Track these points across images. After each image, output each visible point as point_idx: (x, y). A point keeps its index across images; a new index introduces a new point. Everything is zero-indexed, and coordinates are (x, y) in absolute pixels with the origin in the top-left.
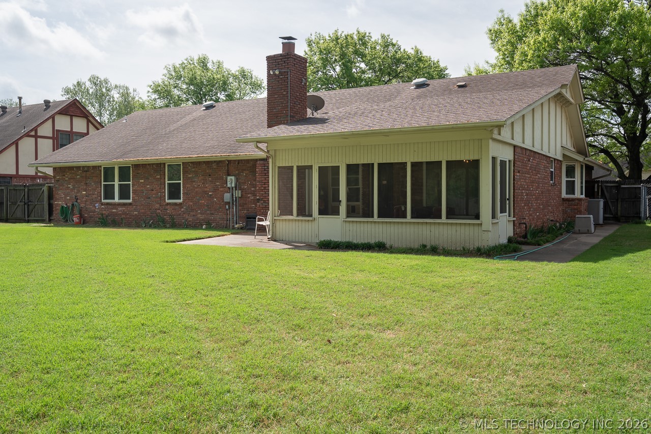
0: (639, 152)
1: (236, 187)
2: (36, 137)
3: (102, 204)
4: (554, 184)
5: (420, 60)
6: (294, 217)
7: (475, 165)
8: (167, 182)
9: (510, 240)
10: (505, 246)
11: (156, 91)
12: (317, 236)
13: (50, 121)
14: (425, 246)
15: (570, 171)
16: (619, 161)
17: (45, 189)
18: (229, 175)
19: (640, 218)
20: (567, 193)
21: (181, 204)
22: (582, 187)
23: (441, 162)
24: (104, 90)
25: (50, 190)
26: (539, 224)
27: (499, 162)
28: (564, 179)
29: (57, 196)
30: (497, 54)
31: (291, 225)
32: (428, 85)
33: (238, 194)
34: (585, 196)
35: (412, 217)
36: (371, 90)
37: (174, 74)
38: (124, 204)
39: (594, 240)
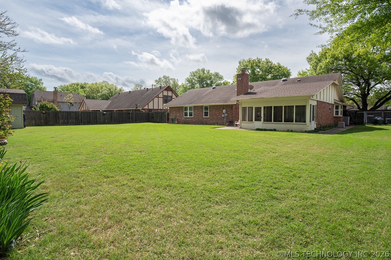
0: (366, 100)
1: (226, 113)
2: (158, 97)
3: (184, 118)
4: (331, 112)
5: (280, 67)
6: (247, 122)
7: (304, 107)
8: (204, 111)
9: (315, 129)
10: (314, 130)
11: (187, 81)
12: (254, 127)
13: (162, 92)
14: (289, 130)
15: (337, 107)
16: (358, 103)
17: (166, 113)
18: (224, 109)
19: (363, 123)
20: (335, 115)
21: (208, 118)
22: (341, 113)
23: (294, 106)
24: (168, 80)
25: (168, 114)
26: (325, 125)
27: (312, 106)
28: (335, 110)
29: (170, 115)
30: (310, 66)
31: (246, 124)
32: (287, 80)
33: (226, 115)
34: (343, 116)
35: (284, 122)
36: (267, 82)
37: (193, 75)
38: (191, 118)
39: (344, 130)
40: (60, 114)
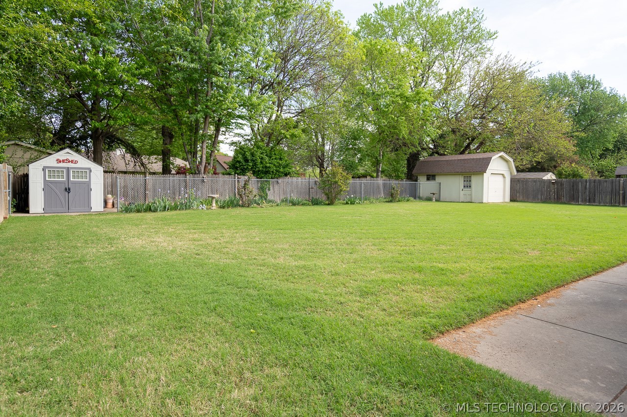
40: (580, 184)
